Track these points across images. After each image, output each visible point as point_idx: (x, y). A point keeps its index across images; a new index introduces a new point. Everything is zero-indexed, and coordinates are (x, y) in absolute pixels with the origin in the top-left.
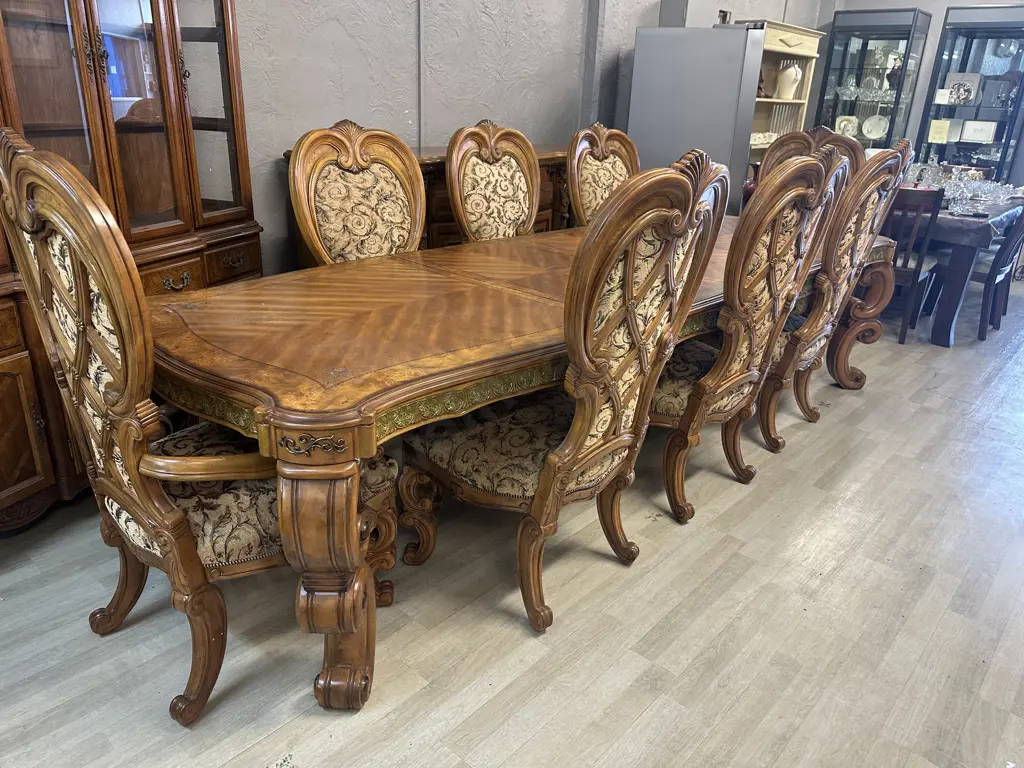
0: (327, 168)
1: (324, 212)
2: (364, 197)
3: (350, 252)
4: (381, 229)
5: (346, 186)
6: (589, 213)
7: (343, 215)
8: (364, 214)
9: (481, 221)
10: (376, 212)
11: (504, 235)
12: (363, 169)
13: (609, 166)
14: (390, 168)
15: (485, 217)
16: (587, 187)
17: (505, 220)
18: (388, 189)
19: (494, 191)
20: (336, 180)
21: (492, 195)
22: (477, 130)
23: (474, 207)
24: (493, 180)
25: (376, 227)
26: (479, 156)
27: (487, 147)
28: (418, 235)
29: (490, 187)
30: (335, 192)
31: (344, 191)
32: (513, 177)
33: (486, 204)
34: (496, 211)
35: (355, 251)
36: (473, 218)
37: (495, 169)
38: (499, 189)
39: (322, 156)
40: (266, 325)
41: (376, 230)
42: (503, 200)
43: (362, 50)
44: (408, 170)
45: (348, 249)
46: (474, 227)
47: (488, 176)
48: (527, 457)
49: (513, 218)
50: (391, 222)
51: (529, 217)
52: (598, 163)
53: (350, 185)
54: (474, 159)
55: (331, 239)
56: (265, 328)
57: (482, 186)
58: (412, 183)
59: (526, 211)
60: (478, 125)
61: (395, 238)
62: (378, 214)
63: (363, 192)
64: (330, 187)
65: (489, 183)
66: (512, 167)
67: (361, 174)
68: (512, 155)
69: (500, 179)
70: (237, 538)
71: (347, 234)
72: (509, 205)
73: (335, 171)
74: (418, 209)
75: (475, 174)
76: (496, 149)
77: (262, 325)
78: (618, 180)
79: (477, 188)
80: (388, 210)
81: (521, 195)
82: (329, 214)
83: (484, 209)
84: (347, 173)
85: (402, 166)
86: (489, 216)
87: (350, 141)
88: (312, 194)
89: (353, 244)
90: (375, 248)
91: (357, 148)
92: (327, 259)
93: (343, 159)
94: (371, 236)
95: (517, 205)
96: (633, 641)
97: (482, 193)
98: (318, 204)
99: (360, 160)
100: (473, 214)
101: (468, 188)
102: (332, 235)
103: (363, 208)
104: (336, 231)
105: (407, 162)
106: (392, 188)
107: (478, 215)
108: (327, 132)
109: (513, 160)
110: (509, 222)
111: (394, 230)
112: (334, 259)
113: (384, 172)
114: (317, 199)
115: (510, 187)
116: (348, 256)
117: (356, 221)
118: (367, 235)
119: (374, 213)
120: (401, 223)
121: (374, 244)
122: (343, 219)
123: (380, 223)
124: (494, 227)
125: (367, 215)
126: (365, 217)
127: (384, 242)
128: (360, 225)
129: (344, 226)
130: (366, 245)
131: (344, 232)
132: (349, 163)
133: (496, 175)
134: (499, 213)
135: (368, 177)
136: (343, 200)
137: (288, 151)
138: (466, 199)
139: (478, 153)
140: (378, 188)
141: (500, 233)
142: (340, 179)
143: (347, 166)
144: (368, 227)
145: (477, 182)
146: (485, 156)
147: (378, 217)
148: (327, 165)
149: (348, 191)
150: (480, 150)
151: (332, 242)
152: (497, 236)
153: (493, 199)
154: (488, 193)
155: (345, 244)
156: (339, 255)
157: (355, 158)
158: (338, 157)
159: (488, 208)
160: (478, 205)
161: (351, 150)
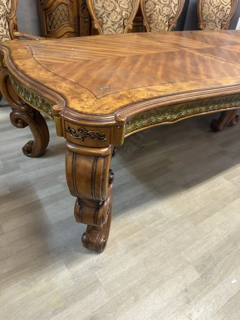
3: (104, 17)
4: (118, 10)
25: (116, 8)
34: (158, 9)
35: (106, 17)
41: (116, 10)
42: (163, 5)
45: (104, 15)
49: (166, 14)
50: (122, 7)
55: (97, 10)
59: (174, 12)
61: (123, 14)
62: (118, 3)
71: (103, 9)
72: (165, 8)
78: (223, 4)
80: (122, 2)
90: (114, 17)
94: (113, 11)
95: (169, 9)
102: (98, 8)
104: (100, 7)
110: (164, 15)
111: (123, 11)
112: (98, 19)
116: (104, 18)
117: (108, 4)
118: (112, 11)
119: (116, 2)
120: (127, 9)
121: (114, 15)
122: (103, 3)
123: (118, 7)
124: (156, 16)
125: (113, 3)
126: (112, 3)
127: (118, 16)
128: (109, 6)
129: (103, 5)
130: (111, 15)
131: (102, 8)
144: (112, 8)
147: (117, 5)
151: (98, 12)
155: (102, 13)
156: (100, 18)
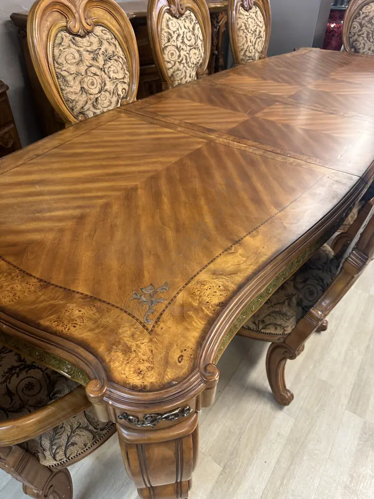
0: (59, 35)
1: (64, 77)
2: (93, 59)
3: (88, 110)
4: (109, 86)
5: (78, 51)
6: (242, 53)
7: (79, 78)
9: (175, 68)
10: (104, 71)
11: (190, 77)
12: (88, 33)
13: (253, 15)
14: (110, 30)
15: (177, 64)
16: (241, 33)
17: (190, 64)
18: (111, 49)
19: (183, 42)
20: (69, 46)
21: (182, 45)
23: (170, 56)
24: (181, 32)
25: (105, 84)
26: (169, 12)
27: (174, 4)
28: (135, 87)
29: (180, 38)
30: (69, 57)
31: (77, 55)
32: (194, 29)
33: (178, 53)
34: (184, 58)
35: (92, 109)
36: (169, 65)
37: (181, 22)
38: (185, 40)
39: (53, 24)
40: (51, 219)
41: (105, 88)
42: (189, 48)
44: (123, 31)
45: (87, 107)
46: (170, 72)
47: (178, 29)
48: (284, 303)
49: (195, 63)
50: (116, 78)
51: (204, 60)
52: (246, 13)
53: (81, 49)
54: (167, 16)
55: (73, 101)
56: (51, 224)
57: (174, 38)
58: (127, 42)
59: (203, 55)
61: (120, 92)
62: (106, 74)
63: (92, 55)
64: (65, 54)
65: (179, 35)
66: (192, 20)
67: (87, 38)
68: (192, 10)
69: (186, 31)
70: (73, 444)
71: (84, 95)
72: (192, 52)
73: (67, 37)
74: (134, 65)
75: (169, 28)
76: (181, 5)
79: (171, 40)
80: (112, 68)
81: (200, 43)
82: (68, 78)
83: (177, 58)
84: (77, 38)
85: (118, 26)
86: (180, 63)
87: (75, 6)
88: (51, 59)
89: (90, 102)
90: (107, 103)
91: (81, 11)
92: (72, 118)
93: (71, 24)
94: (103, 93)
95: (197, 52)
96: (345, 401)
97: (175, 44)
98: (58, 70)
99: (85, 24)
100: (169, 62)
101: (164, 41)
102: (73, 97)
103: (93, 69)
104: (76, 93)
105: (122, 23)
106: (114, 49)
107: (173, 63)
109: (192, 14)
110: (193, 66)
111: (119, 85)
112: (76, 117)
113: (105, 34)
114: (56, 65)
115: (193, 37)
116: (87, 113)
117: (90, 82)
118: (99, 92)
119: (103, 73)
120: (123, 78)
121: (105, 100)
122: (80, 82)
123: (107, 80)
124: (183, 71)
125: (97, 75)
126: (96, 77)
127: (112, 97)
128: (93, 85)
129: (81, 88)
130: (100, 102)
131: (82, 94)
132: (76, 28)
133: (183, 28)
134: (186, 59)
135: (94, 39)
136: (78, 64)
137: (14, 14)
138: (163, 50)
139: (169, 10)
140: (103, 49)
141: (188, 75)
142: (72, 45)
143: (75, 30)
144: (99, 86)
145: (171, 35)
146: (173, 12)
147: (106, 76)
148: (59, 32)
149: (81, 55)
150: (170, 7)
151: (74, 104)
152: (185, 78)
153: (182, 49)
154: (179, 44)
155: (84, 103)
156: (80, 113)
157: (81, 22)
158: (67, 23)
159: (179, 56)
160: (172, 54)
161: (77, 15)
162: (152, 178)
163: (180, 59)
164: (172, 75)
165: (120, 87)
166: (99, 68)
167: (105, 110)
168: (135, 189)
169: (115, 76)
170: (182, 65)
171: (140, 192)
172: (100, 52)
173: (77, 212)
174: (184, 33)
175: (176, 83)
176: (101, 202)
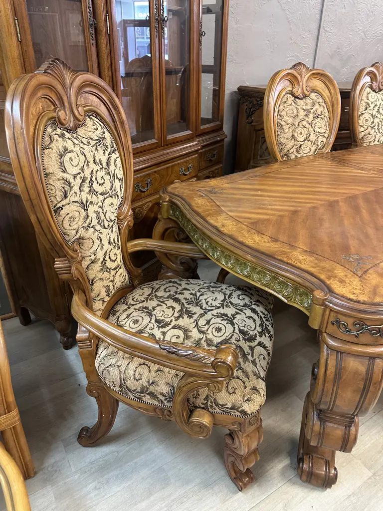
0: (286, 96)
1: (282, 126)
2: (306, 115)
3: (292, 153)
4: (313, 137)
5: (297, 108)
7: (292, 128)
8: (304, 127)
9: (367, 132)
10: (311, 126)
11: (378, 141)
12: (305, 96)
14: (322, 96)
15: (370, 129)
18: (320, 110)
19: (378, 111)
20: (291, 104)
21: (377, 114)
22: (373, 69)
23: (364, 122)
24: (378, 103)
25: (310, 136)
26: (371, 87)
27: (376, 81)
28: (332, 140)
29: (376, 108)
30: (290, 112)
31: (295, 111)
33: (372, 120)
34: (377, 124)
35: (295, 152)
36: (362, 129)
37: (379, 95)
38: (381, 110)
39: (284, 88)
40: (272, 209)
41: (309, 138)
43: (288, 19)
44: (332, 97)
45: (291, 151)
46: (361, 135)
47: (376, 101)
50: (319, 132)
53: (299, 107)
54: (368, 90)
55: (283, 144)
56: (273, 212)
57: (371, 108)
58: (333, 106)
60: (372, 66)
61: (319, 144)
62: (312, 127)
63: (305, 112)
64: (287, 109)
65: (376, 106)
67: (304, 100)
69: (382, 103)
73: (291, 99)
74: (334, 124)
75: (368, 100)
76: (381, 82)
77: (268, 209)
79: (368, 109)
80: (318, 124)
82: (284, 127)
83: (370, 123)
84: (296, 99)
85: (329, 94)
86: (372, 128)
87: (301, 77)
88: (276, 114)
89: (295, 147)
90: (307, 150)
91: (304, 81)
92: (279, 157)
93: (295, 90)
94: (306, 141)
97: (371, 112)
98: (279, 120)
99: (305, 90)
100: (362, 126)
101: (362, 109)
102: (284, 141)
103: (304, 123)
104: (287, 139)
105: (332, 92)
106: (322, 109)
107: (366, 127)
108: (290, 71)
111: (319, 138)
112: (282, 157)
113: (318, 98)
114: (279, 117)
116: (290, 155)
117: (299, 132)
118: (304, 141)
119: (310, 126)
120: (324, 133)
121: (307, 148)
122: (293, 131)
123: (312, 133)
124: (373, 136)
126: (305, 129)
127: (312, 146)
128: (301, 134)
129: (292, 135)
130: (302, 148)
131: (292, 140)
132: (298, 92)
133: (380, 100)
134: (378, 126)
135: (308, 101)
136: (294, 118)
137: (240, 86)
138: (359, 116)
139: (371, 85)
140: (314, 109)
141: (377, 140)
142: (293, 104)
143: (297, 94)
144: (305, 136)
145: (369, 105)
146: (374, 87)
147: (312, 129)
148: (286, 94)
149: (298, 112)
150: (372, 83)
151: (283, 146)
152: (374, 142)
153: (377, 117)
154: (374, 113)
155: (291, 147)
156: (285, 155)
157: (303, 89)
158: (293, 88)
159: (373, 122)
160: (367, 120)
161: (301, 83)
162: (350, 197)
163: (373, 125)
164: (362, 138)
165: (320, 139)
166: (308, 122)
167: (305, 155)
168: (337, 202)
169: (319, 130)
170: (374, 130)
171: (341, 204)
172: (312, 111)
173: (292, 208)
174: (380, 104)
175: (365, 145)
176: (310, 205)
